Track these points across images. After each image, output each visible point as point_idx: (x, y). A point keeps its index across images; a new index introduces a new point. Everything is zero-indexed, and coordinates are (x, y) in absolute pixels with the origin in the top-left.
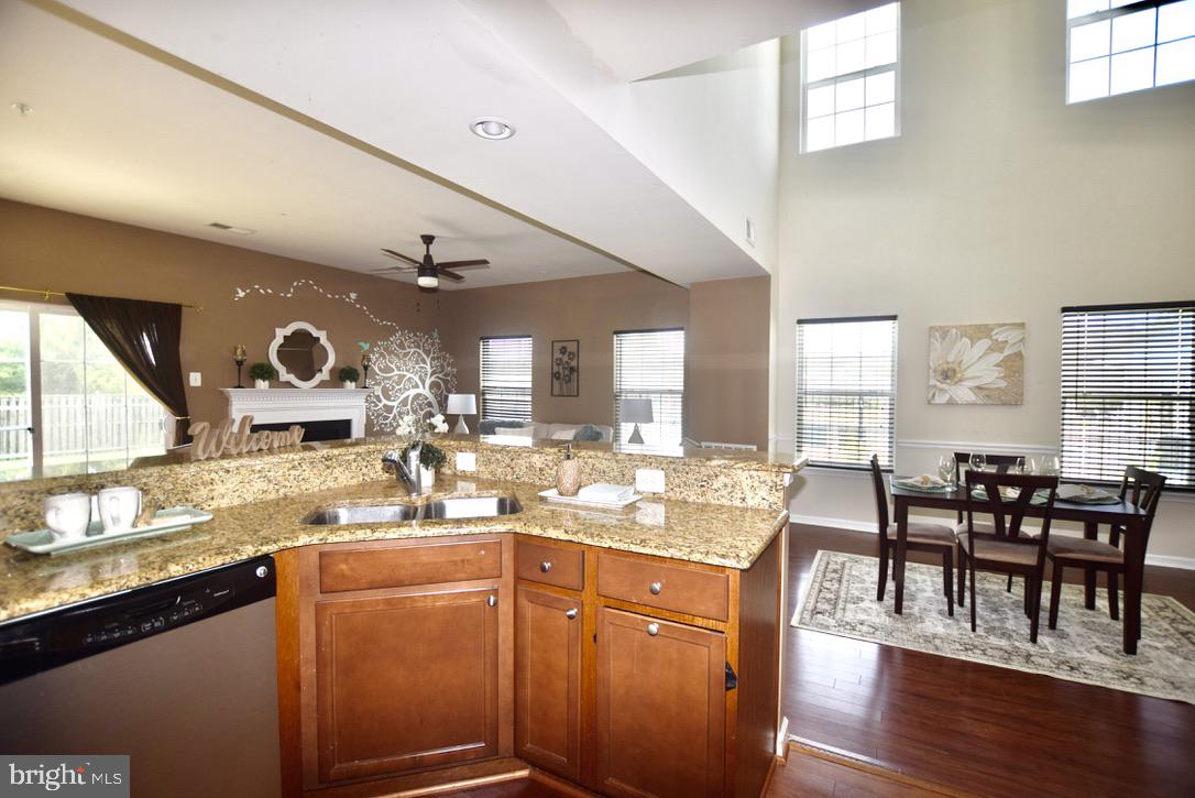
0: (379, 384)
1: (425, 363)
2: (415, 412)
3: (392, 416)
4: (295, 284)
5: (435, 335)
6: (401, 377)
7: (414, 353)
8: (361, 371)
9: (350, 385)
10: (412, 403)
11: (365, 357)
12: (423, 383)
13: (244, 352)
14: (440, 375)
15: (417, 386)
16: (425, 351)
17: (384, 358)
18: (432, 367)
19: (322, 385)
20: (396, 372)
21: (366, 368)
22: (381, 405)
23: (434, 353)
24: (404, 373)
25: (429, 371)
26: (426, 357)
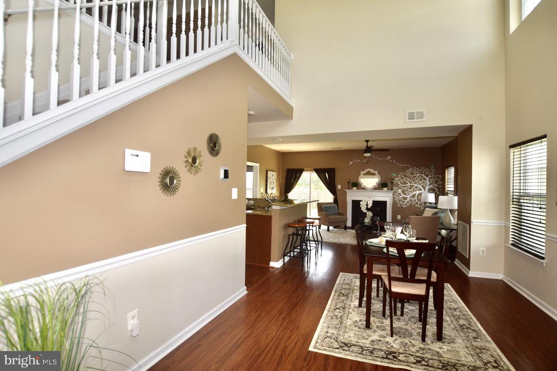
0: (401, 189)
1: (425, 179)
2: (420, 200)
3: (406, 201)
5: (432, 167)
6: (412, 186)
7: (419, 176)
8: (389, 184)
9: (386, 189)
10: (418, 196)
11: (393, 179)
12: (424, 188)
13: (350, 180)
14: (435, 185)
15: (420, 190)
16: (425, 175)
17: (403, 179)
18: (430, 182)
19: (375, 188)
20: (409, 184)
22: (401, 197)
23: (431, 175)
24: (414, 184)
25: (428, 183)
26: (426, 177)
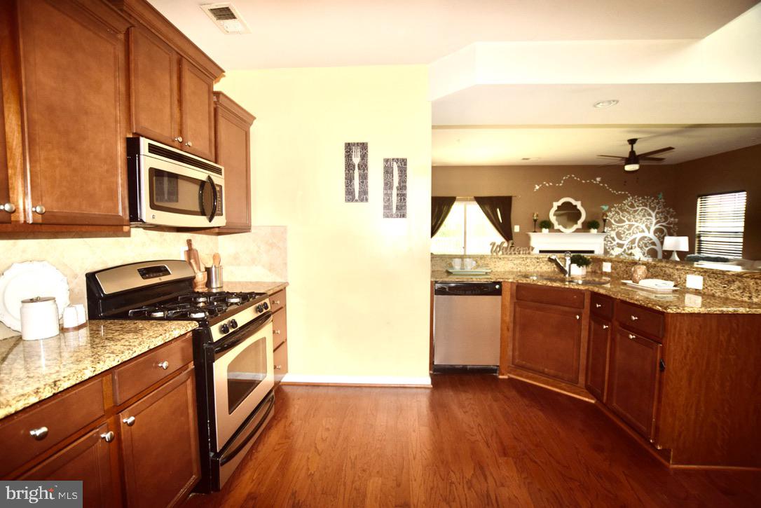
0: (614, 230)
1: (650, 215)
2: (641, 248)
3: (623, 250)
4: (564, 178)
5: (661, 196)
6: (631, 226)
7: (642, 210)
8: (601, 223)
9: (594, 231)
10: (639, 242)
11: (605, 214)
12: (649, 229)
13: (537, 216)
14: (664, 224)
15: (643, 231)
16: (651, 208)
17: (619, 214)
18: (656, 218)
19: (577, 231)
20: (627, 222)
21: (605, 221)
22: (615, 243)
23: (659, 209)
24: (634, 223)
25: (654, 221)
26: (652, 213)
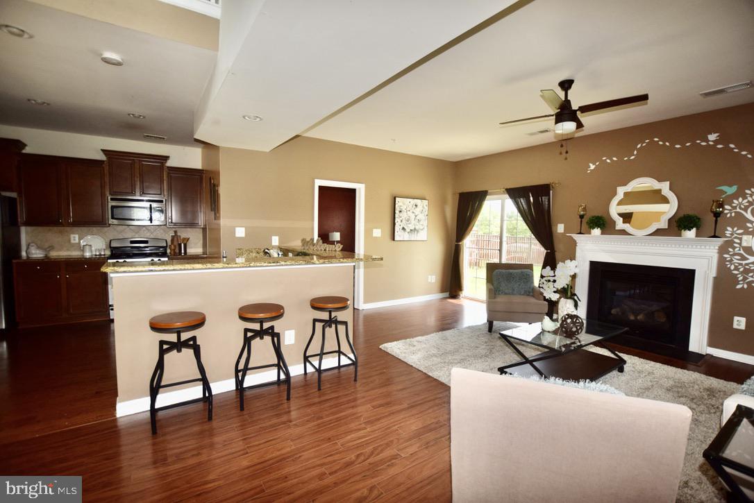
4: (639, 146)
11: (717, 202)
19: (658, 232)
21: (717, 214)
22: (752, 258)
